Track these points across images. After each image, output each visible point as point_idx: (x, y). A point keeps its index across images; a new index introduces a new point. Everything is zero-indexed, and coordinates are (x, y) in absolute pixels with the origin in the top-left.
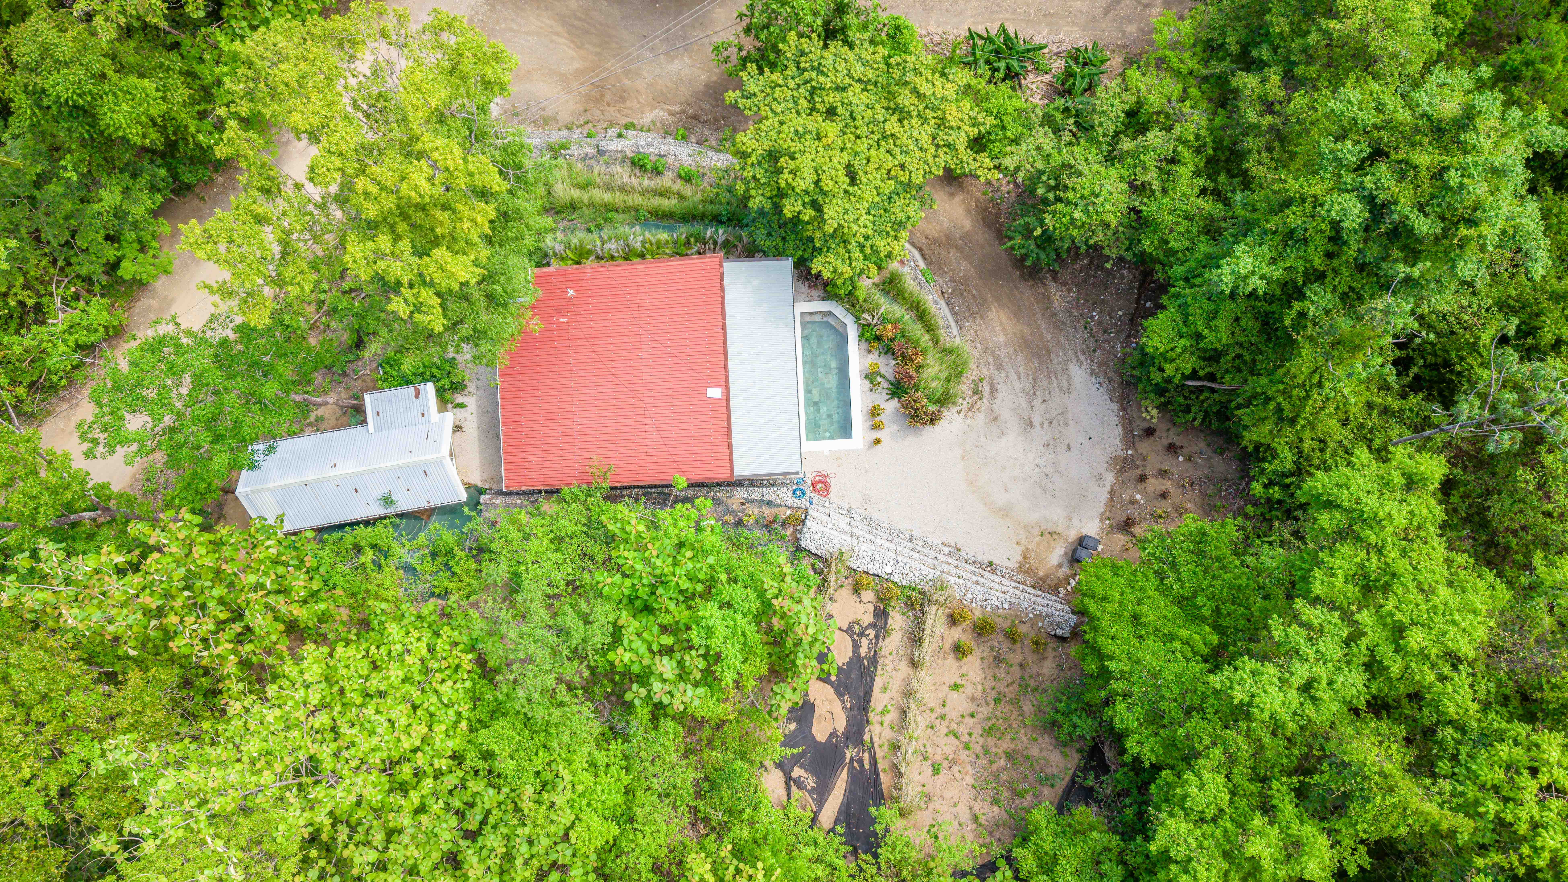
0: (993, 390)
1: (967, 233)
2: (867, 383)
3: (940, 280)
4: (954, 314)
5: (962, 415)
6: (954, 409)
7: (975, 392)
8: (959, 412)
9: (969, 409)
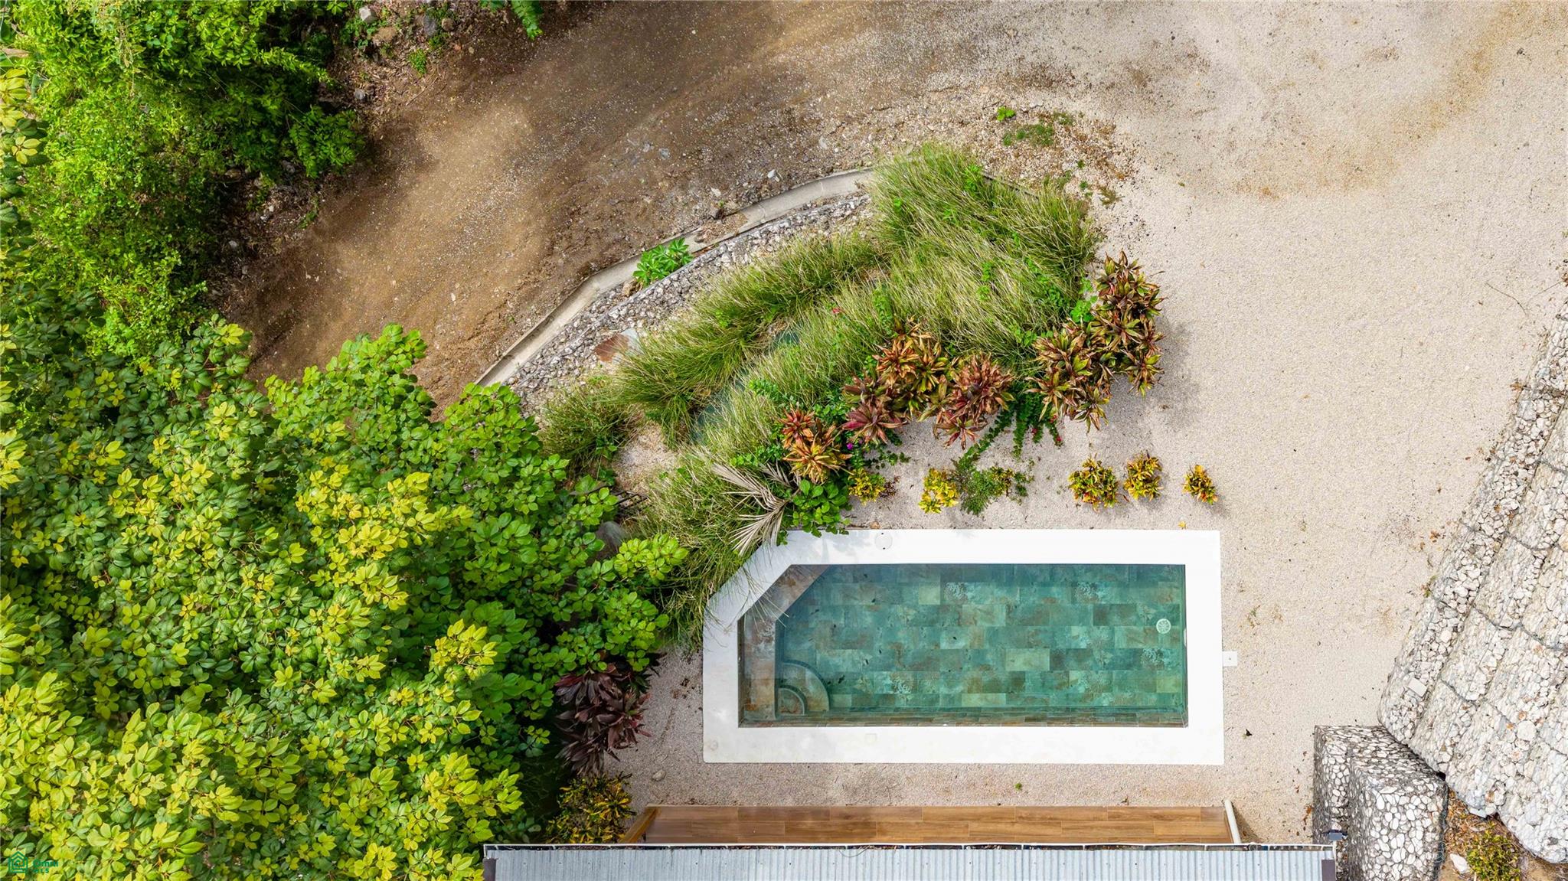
0: (1044, 78)
1: (539, 127)
2: (994, 508)
3: (681, 221)
4: (789, 184)
5: (1123, 190)
6: (1099, 214)
7: (1044, 136)
8: (1110, 198)
9: (1103, 162)
